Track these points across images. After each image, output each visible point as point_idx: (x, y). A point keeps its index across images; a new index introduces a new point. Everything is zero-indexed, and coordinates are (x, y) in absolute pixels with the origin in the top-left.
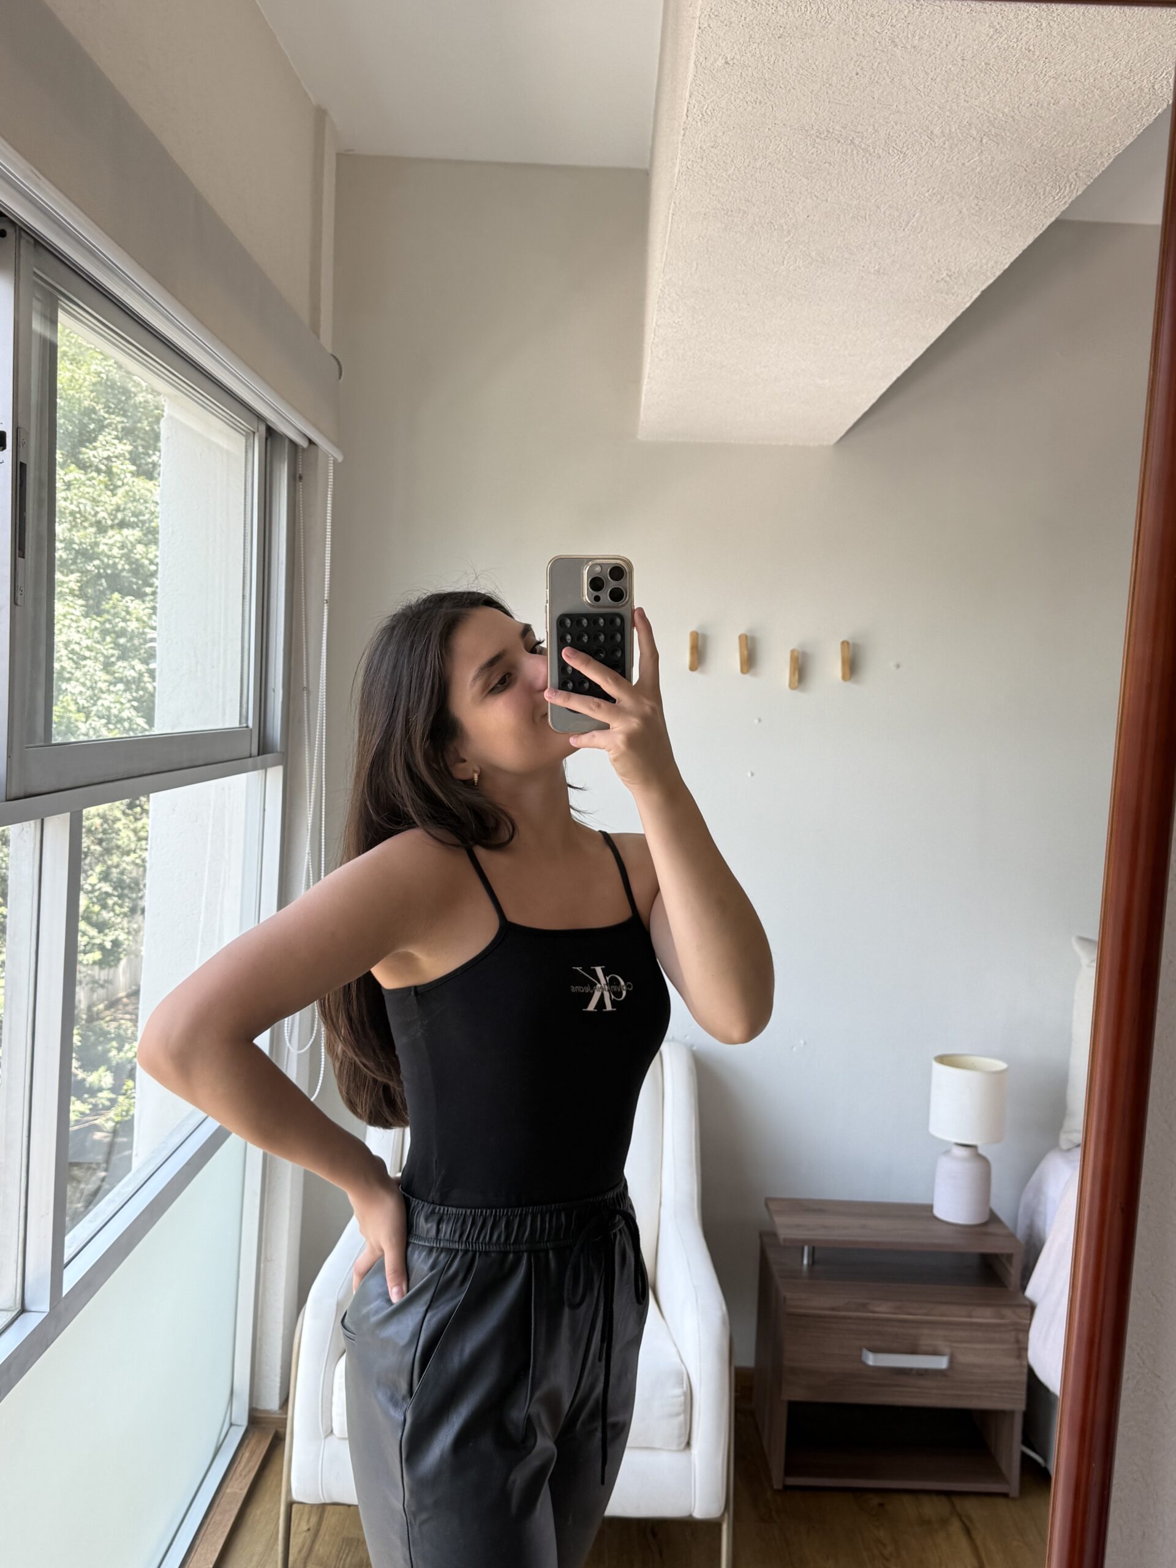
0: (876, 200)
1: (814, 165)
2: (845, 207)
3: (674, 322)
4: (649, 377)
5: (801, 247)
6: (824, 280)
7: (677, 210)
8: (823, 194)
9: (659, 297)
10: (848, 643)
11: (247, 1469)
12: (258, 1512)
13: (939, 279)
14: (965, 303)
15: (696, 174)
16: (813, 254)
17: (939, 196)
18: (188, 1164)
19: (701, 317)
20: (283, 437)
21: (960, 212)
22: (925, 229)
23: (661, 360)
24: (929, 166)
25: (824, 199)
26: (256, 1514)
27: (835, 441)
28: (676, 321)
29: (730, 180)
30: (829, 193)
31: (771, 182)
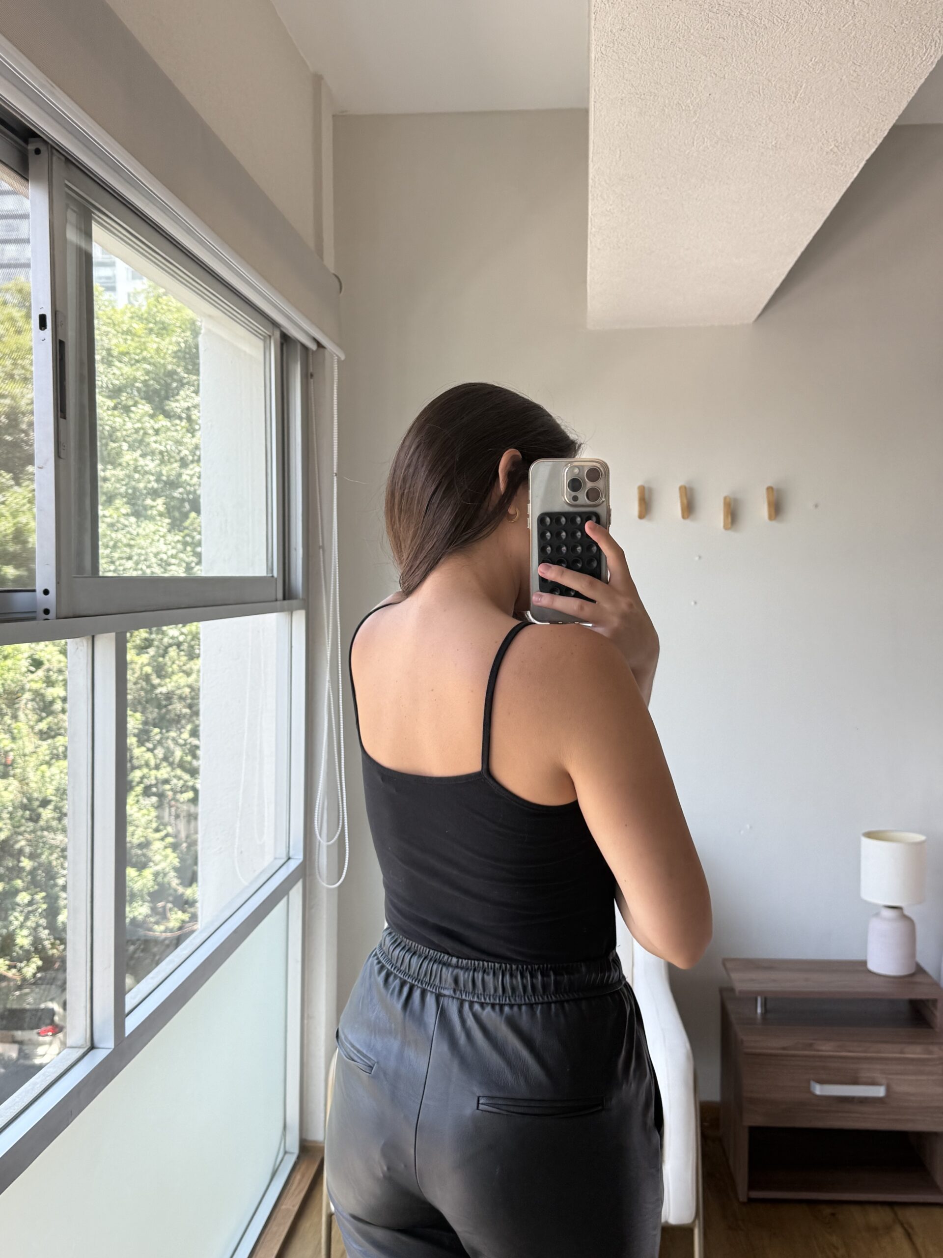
0: (767, 74)
1: (710, 41)
2: (741, 82)
5: (707, 126)
6: (730, 159)
7: (597, 97)
8: (720, 70)
10: (772, 488)
11: (299, 1189)
13: (829, 150)
14: (853, 173)
17: (821, 65)
19: (628, 204)
20: (295, 341)
21: (841, 80)
22: (812, 99)
23: (600, 249)
24: (810, 33)
25: (722, 76)
26: (306, 1225)
27: (753, 319)
28: (608, 209)
29: (639, 63)
30: (725, 69)
31: (675, 62)
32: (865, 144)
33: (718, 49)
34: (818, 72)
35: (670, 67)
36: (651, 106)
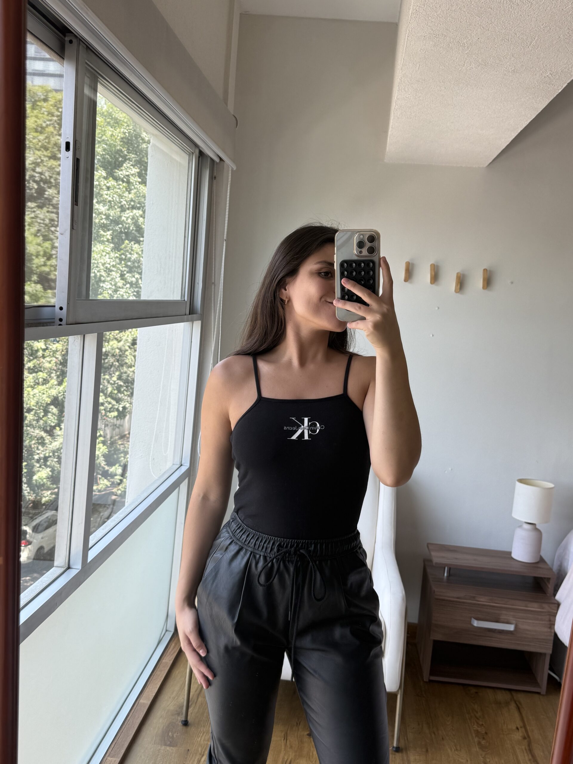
0: (515, 30)
1: (483, 9)
2: (498, 34)
3: (406, 97)
4: (392, 128)
5: (474, 56)
6: (485, 75)
7: (410, 34)
8: (487, 26)
9: (399, 83)
10: (487, 270)
11: (173, 651)
12: (177, 672)
13: (546, 76)
14: (559, 90)
15: (420, 13)
16: (480, 60)
17: (548, 28)
18: (150, 506)
19: (420, 95)
20: (207, 156)
21: (559, 37)
22: (540, 47)
23: (398, 118)
24: (544, 10)
25: (487, 29)
26: (176, 673)
27: (487, 165)
28: (407, 97)
29: (438, 18)
30: (490, 25)
31: (460, 19)
32: (568, 74)
33: (487, 14)
34: (546, 32)
35: (456, 21)
36: (442, 42)
